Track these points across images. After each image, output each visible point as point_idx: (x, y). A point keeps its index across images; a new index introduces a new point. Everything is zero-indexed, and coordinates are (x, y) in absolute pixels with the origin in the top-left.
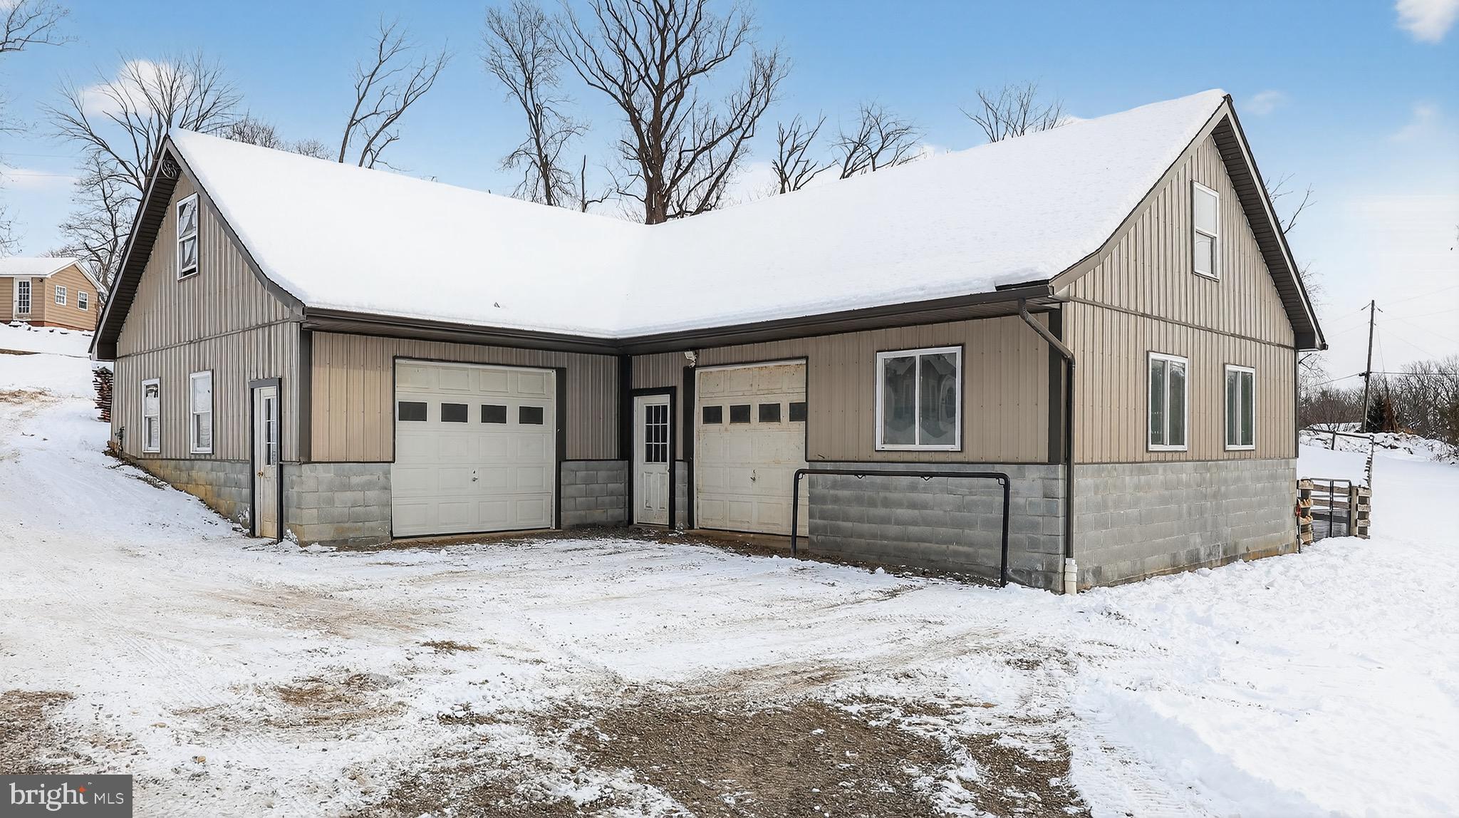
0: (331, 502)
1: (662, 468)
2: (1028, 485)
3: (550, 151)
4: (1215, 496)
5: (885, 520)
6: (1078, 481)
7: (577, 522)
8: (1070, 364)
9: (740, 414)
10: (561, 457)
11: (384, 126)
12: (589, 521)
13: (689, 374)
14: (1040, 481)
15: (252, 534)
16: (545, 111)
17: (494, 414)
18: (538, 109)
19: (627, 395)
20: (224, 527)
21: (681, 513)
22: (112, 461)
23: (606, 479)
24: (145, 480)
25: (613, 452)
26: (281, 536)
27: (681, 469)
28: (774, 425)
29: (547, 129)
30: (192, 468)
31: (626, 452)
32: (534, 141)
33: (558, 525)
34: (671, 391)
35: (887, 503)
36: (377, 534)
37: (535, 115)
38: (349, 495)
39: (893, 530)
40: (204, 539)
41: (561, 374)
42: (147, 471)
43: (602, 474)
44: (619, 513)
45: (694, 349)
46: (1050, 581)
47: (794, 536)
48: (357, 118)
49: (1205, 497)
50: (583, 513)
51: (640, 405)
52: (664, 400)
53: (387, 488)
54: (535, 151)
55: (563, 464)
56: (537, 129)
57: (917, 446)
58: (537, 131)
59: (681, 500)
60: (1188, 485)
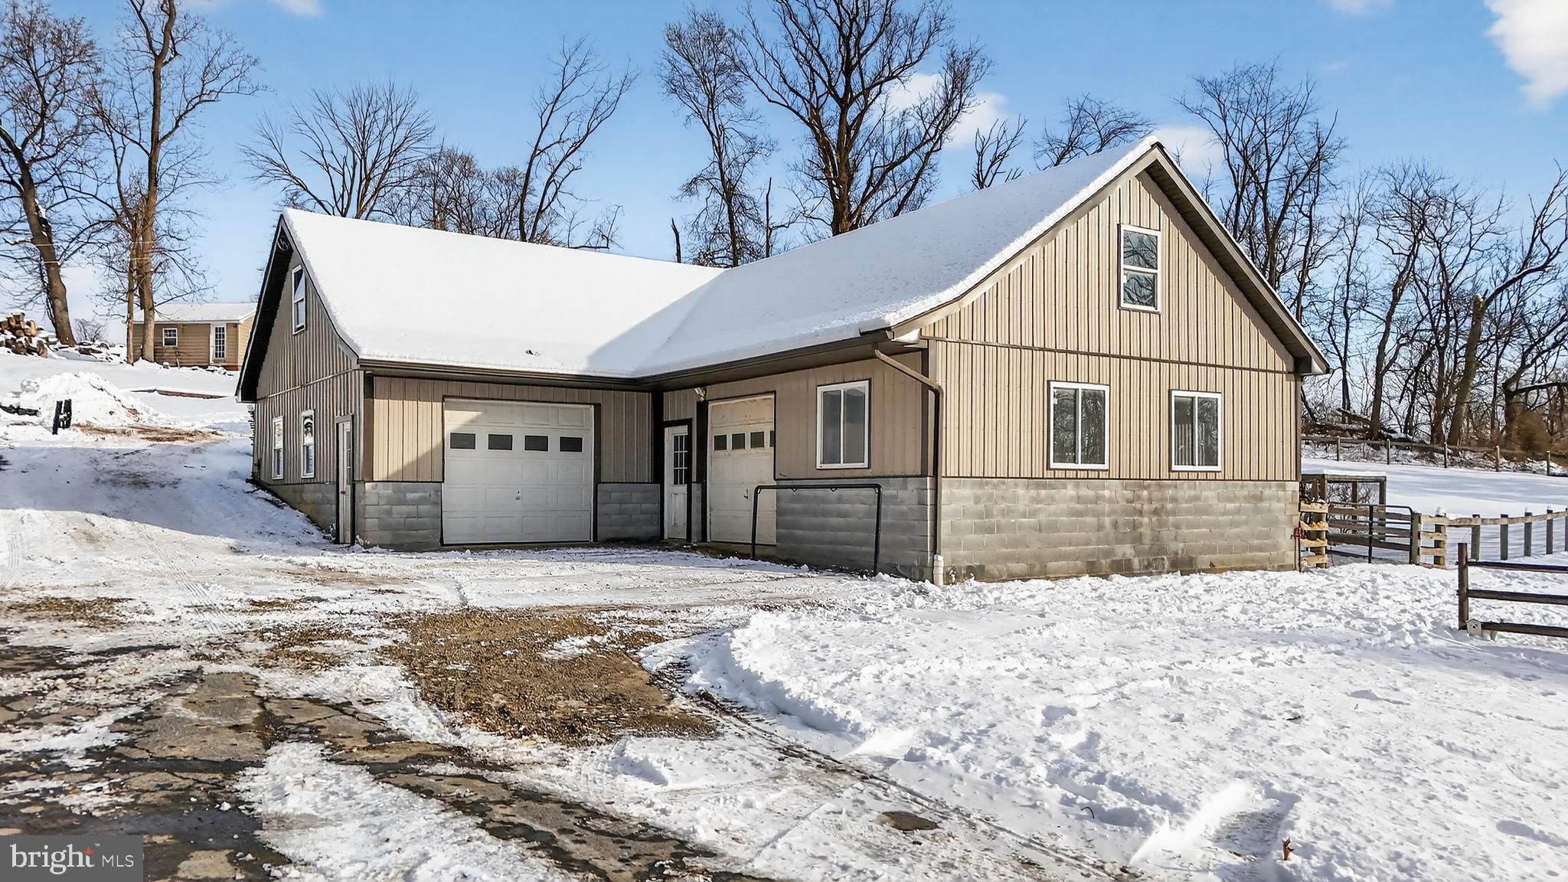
0: (389, 513)
1: (684, 488)
3: (731, 173)
4: (1156, 512)
5: (822, 528)
6: (945, 491)
7: (611, 536)
8: (938, 394)
9: (739, 441)
10: (598, 481)
11: (567, 156)
12: (622, 536)
13: (702, 408)
14: (915, 492)
15: (337, 542)
16: (729, 133)
17: (536, 443)
18: (722, 129)
19: (659, 426)
20: (317, 536)
21: (696, 528)
22: (250, 487)
23: (639, 500)
24: (271, 502)
25: (647, 474)
26: (353, 541)
27: (696, 489)
28: (759, 450)
29: (731, 153)
30: (301, 492)
31: (658, 477)
32: (717, 166)
33: (595, 539)
34: (687, 422)
35: (825, 514)
36: (430, 540)
37: (719, 140)
38: (405, 509)
39: (829, 535)
40: (298, 543)
41: (598, 407)
42: (274, 494)
43: (636, 496)
44: (653, 529)
45: (703, 385)
47: (754, 544)
48: (542, 146)
49: (1141, 513)
50: (617, 528)
51: (669, 434)
52: (683, 430)
53: (439, 503)
54: (718, 175)
55: (599, 486)
56: (719, 151)
57: (842, 465)
58: (720, 154)
59: (696, 517)
60: (1111, 500)
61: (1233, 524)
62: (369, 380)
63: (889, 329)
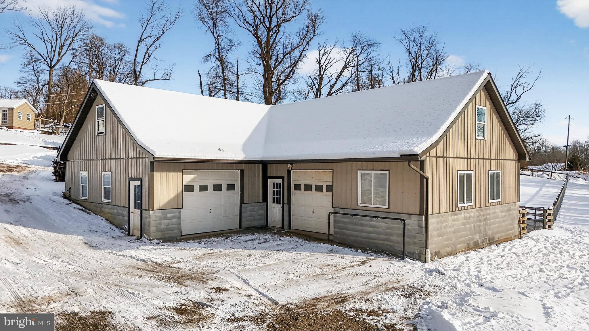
0: (160, 224)
1: (279, 206)
2: (412, 223)
3: (224, 54)
4: (485, 220)
5: (362, 231)
6: (430, 221)
7: (247, 226)
8: (427, 180)
9: (308, 188)
10: (242, 202)
11: (154, 42)
12: (251, 226)
13: (289, 172)
14: (417, 221)
15: (129, 235)
16: (222, 37)
17: (217, 188)
18: (219, 36)
19: (265, 179)
20: (117, 232)
21: (286, 223)
22: (66, 201)
23: (257, 209)
24: (82, 210)
25: (261, 199)
26: (141, 236)
27: (286, 207)
28: (320, 193)
29: (222, 45)
30: (102, 207)
31: (265, 199)
32: (217, 50)
33: (240, 227)
34: (282, 178)
35: (362, 225)
37: (218, 39)
38: (167, 221)
39: (365, 235)
41: (242, 172)
42: (82, 206)
43: (256, 208)
44: (263, 222)
45: (292, 164)
46: (421, 257)
47: (329, 234)
48: (142, 38)
49: (481, 221)
50: (249, 222)
51: (270, 182)
52: (280, 181)
53: (180, 218)
54: (217, 54)
55: (242, 205)
56: (218, 45)
57: (373, 206)
58: (218, 46)
59: (286, 218)
60: (474, 217)
61: (504, 221)
62: (152, 164)
63: (418, 155)
